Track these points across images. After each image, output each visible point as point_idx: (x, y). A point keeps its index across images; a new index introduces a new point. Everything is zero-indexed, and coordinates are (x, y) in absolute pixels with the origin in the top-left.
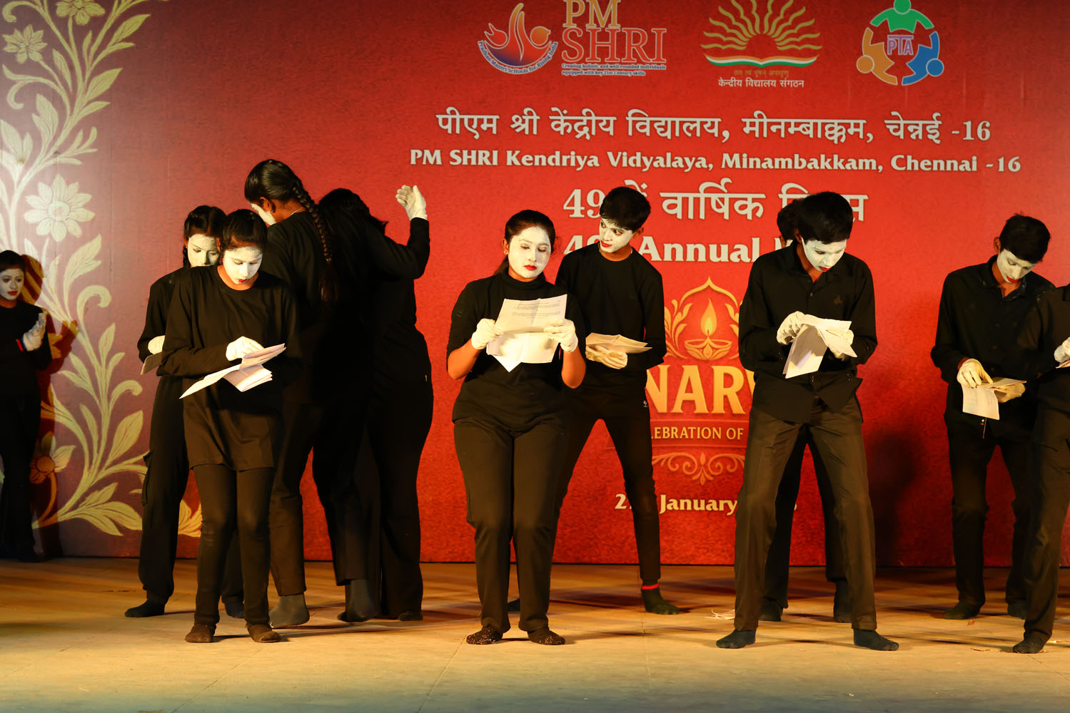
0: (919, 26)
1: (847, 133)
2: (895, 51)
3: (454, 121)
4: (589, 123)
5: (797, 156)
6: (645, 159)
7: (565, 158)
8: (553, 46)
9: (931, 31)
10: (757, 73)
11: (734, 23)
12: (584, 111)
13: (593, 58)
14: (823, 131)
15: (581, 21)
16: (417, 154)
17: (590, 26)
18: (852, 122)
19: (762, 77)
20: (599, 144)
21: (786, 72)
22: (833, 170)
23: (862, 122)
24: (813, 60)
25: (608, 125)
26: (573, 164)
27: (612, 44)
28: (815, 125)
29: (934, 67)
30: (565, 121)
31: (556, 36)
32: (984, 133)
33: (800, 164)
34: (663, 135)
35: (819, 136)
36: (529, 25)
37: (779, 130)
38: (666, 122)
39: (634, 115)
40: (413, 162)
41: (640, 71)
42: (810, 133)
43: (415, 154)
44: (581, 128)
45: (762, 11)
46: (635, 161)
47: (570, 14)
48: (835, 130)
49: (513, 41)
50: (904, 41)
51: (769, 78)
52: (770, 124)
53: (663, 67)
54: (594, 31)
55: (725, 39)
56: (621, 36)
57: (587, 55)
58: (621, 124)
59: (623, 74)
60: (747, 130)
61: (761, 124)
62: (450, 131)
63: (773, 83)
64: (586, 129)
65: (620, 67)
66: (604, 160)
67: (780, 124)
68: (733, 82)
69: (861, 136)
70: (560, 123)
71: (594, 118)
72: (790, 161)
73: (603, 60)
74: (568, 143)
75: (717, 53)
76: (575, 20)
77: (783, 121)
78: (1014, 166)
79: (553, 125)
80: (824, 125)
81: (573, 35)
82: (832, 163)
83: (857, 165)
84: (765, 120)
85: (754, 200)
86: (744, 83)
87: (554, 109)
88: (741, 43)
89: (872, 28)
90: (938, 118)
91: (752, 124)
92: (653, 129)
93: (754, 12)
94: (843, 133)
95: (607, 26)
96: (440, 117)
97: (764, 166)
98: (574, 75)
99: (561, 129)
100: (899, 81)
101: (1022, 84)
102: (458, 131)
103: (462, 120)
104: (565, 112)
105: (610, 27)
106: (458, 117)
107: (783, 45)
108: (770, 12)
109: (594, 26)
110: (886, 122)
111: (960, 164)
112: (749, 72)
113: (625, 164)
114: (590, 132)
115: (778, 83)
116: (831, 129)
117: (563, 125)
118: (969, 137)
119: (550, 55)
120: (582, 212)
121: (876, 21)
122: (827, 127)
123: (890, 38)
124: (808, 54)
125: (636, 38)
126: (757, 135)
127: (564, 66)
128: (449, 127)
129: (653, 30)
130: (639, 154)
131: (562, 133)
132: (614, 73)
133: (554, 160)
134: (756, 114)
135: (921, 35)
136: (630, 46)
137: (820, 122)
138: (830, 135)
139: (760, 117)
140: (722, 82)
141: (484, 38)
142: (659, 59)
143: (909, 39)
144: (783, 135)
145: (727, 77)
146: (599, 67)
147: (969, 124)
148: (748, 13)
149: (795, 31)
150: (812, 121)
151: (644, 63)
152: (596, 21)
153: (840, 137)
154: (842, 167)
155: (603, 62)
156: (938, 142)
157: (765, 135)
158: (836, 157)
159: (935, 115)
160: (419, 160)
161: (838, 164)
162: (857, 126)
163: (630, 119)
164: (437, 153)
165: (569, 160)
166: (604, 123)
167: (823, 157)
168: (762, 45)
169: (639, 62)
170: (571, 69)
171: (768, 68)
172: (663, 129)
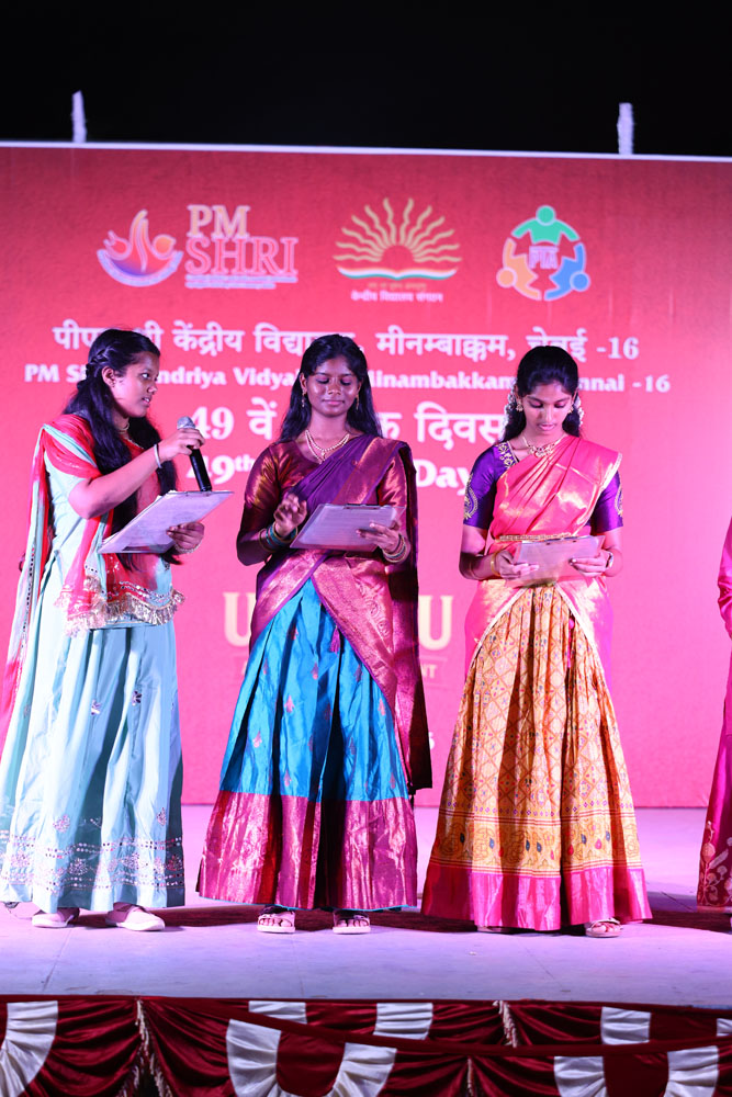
0: (564, 238)
1: (488, 351)
2: (538, 264)
3: (72, 335)
4: (215, 338)
5: (434, 374)
6: (274, 376)
7: (190, 374)
8: (177, 256)
9: (575, 243)
10: (393, 286)
11: (369, 232)
12: (210, 325)
13: (220, 269)
14: (462, 348)
15: (208, 230)
16: (32, 370)
17: (217, 235)
18: (492, 338)
19: (398, 290)
20: (226, 360)
21: (423, 285)
22: (472, 390)
23: (503, 338)
24: (451, 273)
25: (234, 341)
26: (197, 381)
27: (240, 255)
28: (454, 341)
29: (579, 280)
30: (191, 336)
31: (181, 245)
32: (631, 350)
33: (438, 382)
34: (293, 351)
35: (458, 352)
36: (153, 233)
37: (415, 347)
38: (297, 338)
39: (264, 330)
40: (28, 378)
41: (268, 283)
42: (448, 350)
43: (30, 370)
44: (206, 343)
45: (398, 221)
46: (263, 379)
47: (196, 223)
48: (475, 346)
49: (135, 252)
50: (548, 254)
51: (405, 290)
52: (406, 340)
53: (293, 279)
54: (220, 240)
55: (359, 250)
56: (249, 246)
57: (213, 266)
58: (249, 340)
59: (251, 286)
60: (382, 346)
61: (397, 340)
62: (67, 346)
63: (408, 297)
64: (212, 345)
65: (249, 278)
66: (230, 377)
67: (415, 340)
68: (367, 295)
69: (502, 353)
70: (185, 337)
71: (220, 333)
72: (426, 378)
73: (230, 270)
74: (193, 359)
75: (350, 264)
76: (202, 229)
77: (420, 337)
78: (663, 386)
79: (176, 340)
80: (463, 341)
81: (198, 245)
82: (471, 382)
83: (498, 383)
84: (402, 336)
85: (390, 420)
86: (379, 297)
87: (179, 323)
88: (376, 253)
89: (515, 239)
90: (584, 335)
91: (388, 340)
92: (283, 346)
93: (390, 221)
94: (483, 350)
95: (234, 236)
96: (57, 331)
97: (400, 385)
98: (200, 287)
99: (185, 346)
100: (543, 295)
101: (671, 298)
102: (76, 345)
103: (80, 335)
104: (190, 326)
105: (238, 236)
106: (76, 330)
107: (420, 257)
108: (407, 221)
109: (220, 236)
110: (529, 338)
111: (606, 382)
112: (384, 285)
113: (252, 382)
114: (216, 348)
115: (415, 297)
116: (471, 345)
117: (187, 340)
118: (615, 354)
119: (173, 266)
120: (209, 432)
121: (518, 232)
122: (466, 344)
123: (533, 250)
124: (446, 266)
125: (266, 249)
126: (392, 352)
127: (189, 277)
128: (66, 342)
129: (284, 240)
130: (267, 372)
131: (186, 348)
132: (242, 286)
133: (177, 377)
134: (392, 328)
135: (566, 247)
136: (258, 257)
137: (458, 338)
138: (470, 352)
139: (396, 332)
140: (355, 296)
141: (103, 247)
142: (289, 271)
143: (553, 251)
144: (419, 352)
145: (361, 290)
146: (226, 278)
147: (615, 341)
148: (384, 223)
149: (433, 242)
150: (450, 337)
151: (273, 275)
152: (223, 230)
153: (480, 355)
154: (482, 386)
155: (230, 274)
156: (583, 360)
157: (401, 351)
158: (475, 375)
159: (581, 331)
160: (35, 377)
161: (478, 382)
162: (498, 342)
163: (258, 333)
164: (55, 368)
165: (193, 378)
166: (232, 338)
167: (461, 374)
168: (397, 257)
169: (268, 273)
170: (195, 280)
171: (405, 281)
172: (292, 345)
